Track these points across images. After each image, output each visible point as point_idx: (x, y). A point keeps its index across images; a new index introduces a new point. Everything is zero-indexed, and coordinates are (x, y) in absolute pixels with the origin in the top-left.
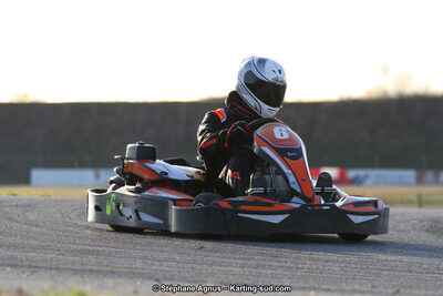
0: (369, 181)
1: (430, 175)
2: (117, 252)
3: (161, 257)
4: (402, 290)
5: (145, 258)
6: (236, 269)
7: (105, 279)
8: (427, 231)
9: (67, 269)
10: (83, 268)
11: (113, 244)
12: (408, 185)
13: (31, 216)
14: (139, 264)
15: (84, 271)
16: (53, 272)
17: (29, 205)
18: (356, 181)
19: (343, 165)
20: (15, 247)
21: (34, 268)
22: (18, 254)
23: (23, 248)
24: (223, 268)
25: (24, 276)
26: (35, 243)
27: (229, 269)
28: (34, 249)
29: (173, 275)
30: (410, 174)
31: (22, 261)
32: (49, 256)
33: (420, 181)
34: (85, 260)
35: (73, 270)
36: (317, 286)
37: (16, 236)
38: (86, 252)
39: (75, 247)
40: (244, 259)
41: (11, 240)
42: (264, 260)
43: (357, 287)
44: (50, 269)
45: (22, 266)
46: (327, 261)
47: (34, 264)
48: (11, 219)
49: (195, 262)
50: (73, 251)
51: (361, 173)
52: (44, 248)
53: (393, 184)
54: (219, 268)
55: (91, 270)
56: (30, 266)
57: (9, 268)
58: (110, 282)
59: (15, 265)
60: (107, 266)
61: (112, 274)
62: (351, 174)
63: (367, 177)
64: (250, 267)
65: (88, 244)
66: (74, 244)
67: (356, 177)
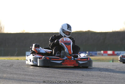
2: (60, 77)
6: (95, 82)
18: (117, 55)
19: (114, 50)
20: (31, 75)
23: (33, 76)
24: (91, 82)
26: (36, 74)
27: (93, 82)
28: (36, 76)
32: (41, 78)
37: (30, 72)
38: (51, 77)
40: (96, 79)
41: (29, 73)
42: (102, 79)
46: (119, 79)
51: (119, 52)
52: (39, 76)
54: (90, 81)
62: (116, 52)
63: (121, 53)
64: (98, 81)
65: (51, 75)
66: (47, 74)
67: (118, 53)
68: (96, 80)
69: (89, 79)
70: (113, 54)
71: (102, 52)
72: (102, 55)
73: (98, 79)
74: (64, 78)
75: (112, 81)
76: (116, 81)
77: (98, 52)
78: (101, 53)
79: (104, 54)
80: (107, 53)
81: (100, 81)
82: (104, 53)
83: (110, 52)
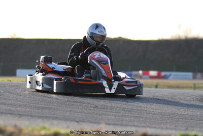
0: (171, 77)
1: (199, 75)
2: (58, 109)
3: (78, 111)
4: (189, 128)
5: (70, 111)
6: (113, 117)
7: (53, 121)
8: (199, 101)
9: (35, 116)
10: (43, 115)
11: (56, 105)
12: (189, 79)
13: (18, 91)
14: (68, 114)
15: (43, 117)
16: (29, 117)
17: (17, 86)
18: (165, 77)
19: (159, 70)
20: (11, 105)
21: (21, 115)
22: (13, 109)
24: (107, 117)
25: (16, 118)
26: (20, 103)
27: (109, 117)
28: (20, 106)
29: (84, 119)
30: (190, 74)
31: (14, 112)
33: (194, 78)
34: (43, 112)
35: (38, 116)
36: (150, 126)
37: (11, 100)
38: (44, 108)
39: (39, 105)
40: (116, 112)
41: (9, 102)
42: (125, 113)
43: (168, 126)
44: (28, 115)
45: (15, 114)
46: (154, 114)
47: (20, 113)
48: (9, 92)
49: (94, 113)
50: (38, 107)
51: (168, 73)
52: (25, 106)
53: (183, 79)
54: (104, 116)
55: (46, 117)
56: (19, 114)
57: (9, 115)
58: (55, 122)
59: (11, 113)
60: (54, 114)
61: (56, 118)
62: (163, 74)
63: (170, 75)
64: (119, 116)
65: (45, 105)
66: (38, 104)
67: (166, 75)
68: (116, 114)
69: (105, 113)
70: (159, 77)
71: (141, 72)
72: (141, 77)
73: (119, 113)
74: (64, 110)
75: (141, 117)
76: (148, 117)
77: (134, 73)
78: (139, 75)
79: (144, 76)
80: (148, 74)
81: (122, 116)
82: (144, 74)
83: (153, 73)
